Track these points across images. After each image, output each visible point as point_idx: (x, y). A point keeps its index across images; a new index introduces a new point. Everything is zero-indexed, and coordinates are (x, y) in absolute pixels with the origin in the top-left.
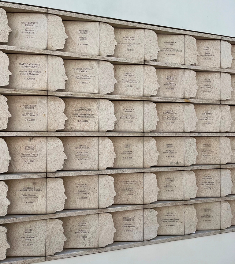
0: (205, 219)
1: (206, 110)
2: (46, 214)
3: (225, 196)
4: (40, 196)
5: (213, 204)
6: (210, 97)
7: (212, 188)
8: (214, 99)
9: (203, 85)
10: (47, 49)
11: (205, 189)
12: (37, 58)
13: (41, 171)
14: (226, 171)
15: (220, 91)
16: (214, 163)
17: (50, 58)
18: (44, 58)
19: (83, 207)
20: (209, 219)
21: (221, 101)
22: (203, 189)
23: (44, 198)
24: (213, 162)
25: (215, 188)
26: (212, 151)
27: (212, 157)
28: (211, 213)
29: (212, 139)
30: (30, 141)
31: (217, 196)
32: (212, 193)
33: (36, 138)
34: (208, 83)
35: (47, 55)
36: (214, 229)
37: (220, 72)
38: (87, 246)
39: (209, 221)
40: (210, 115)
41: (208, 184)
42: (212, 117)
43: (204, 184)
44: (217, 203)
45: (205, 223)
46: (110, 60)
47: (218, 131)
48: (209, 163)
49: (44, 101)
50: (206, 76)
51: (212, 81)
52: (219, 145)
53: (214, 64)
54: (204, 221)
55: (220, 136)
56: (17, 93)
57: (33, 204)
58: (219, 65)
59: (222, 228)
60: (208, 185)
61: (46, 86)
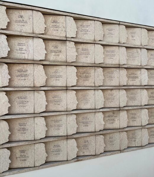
2: (120, 129)
4: (116, 120)
10: (119, 43)
12: (114, 47)
13: (117, 107)
17: (120, 47)
18: (117, 47)
19: (134, 125)
23: (119, 121)
30: (111, 91)
33: (114, 90)
35: (119, 46)
38: (136, 146)
46: (146, 48)
49: (118, 70)
56: (107, 66)
57: (113, 124)
61: (118, 62)
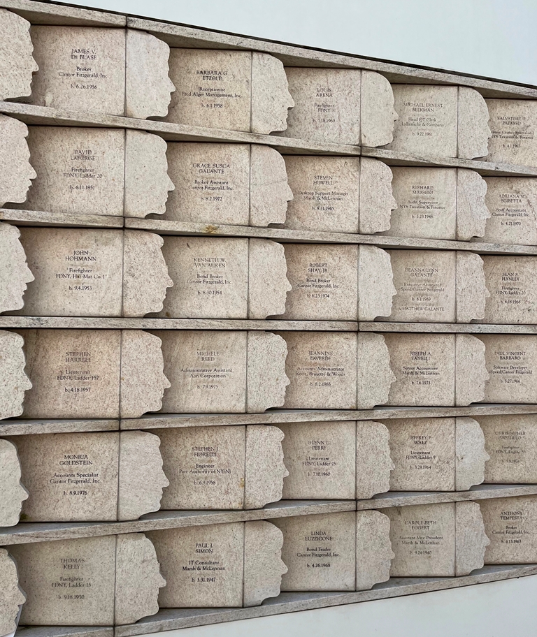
0: (65, 591)
1: (77, 247)
3: (136, 517)
5: (94, 543)
6: (92, 206)
7: (90, 494)
8: (105, 213)
9: (68, 169)
11: (68, 496)
14: (142, 438)
15: (124, 188)
16: (98, 414)
20: (79, 591)
21: (124, 217)
22: (61, 495)
24: (95, 409)
25: (100, 494)
26: (95, 374)
27: (93, 396)
28: (86, 574)
29: (96, 338)
31: (107, 519)
32: (90, 508)
34: (87, 163)
36: (92, 622)
37: (125, 129)
39: (77, 597)
40: (90, 263)
41: (79, 479)
42: (98, 270)
43: (63, 479)
44: (106, 543)
45: (66, 604)
47: (116, 312)
48: (83, 413)
50: (79, 140)
51: (99, 155)
52: (118, 356)
53: (106, 104)
54: (60, 598)
55: (121, 329)
58: (122, 108)
59: (120, 620)
60: (80, 484)
